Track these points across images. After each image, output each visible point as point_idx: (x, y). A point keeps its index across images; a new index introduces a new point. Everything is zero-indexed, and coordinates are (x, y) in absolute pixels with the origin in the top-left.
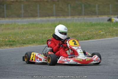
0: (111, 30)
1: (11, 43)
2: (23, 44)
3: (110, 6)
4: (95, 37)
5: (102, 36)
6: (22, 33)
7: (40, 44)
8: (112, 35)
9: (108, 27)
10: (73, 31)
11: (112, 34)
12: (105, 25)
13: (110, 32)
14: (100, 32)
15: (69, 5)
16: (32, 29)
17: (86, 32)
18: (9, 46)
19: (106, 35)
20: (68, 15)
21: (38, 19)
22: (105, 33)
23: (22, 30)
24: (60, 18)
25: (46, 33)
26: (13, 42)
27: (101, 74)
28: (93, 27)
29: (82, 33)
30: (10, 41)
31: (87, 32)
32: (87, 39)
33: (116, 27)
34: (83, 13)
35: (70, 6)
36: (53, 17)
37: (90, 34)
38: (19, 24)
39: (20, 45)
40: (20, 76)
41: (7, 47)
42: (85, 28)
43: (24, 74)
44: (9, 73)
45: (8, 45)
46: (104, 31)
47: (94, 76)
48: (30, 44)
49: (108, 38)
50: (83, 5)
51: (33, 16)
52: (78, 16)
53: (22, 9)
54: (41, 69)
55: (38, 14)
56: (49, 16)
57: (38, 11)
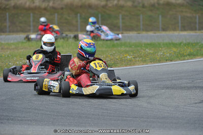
0: (143, 54)
3: (141, 17)
4: (118, 63)
5: (130, 63)
6: (8, 56)
8: (145, 62)
9: (139, 48)
11: (144, 59)
12: (133, 47)
13: (141, 57)
14: (125, 56)
15: (79, 15)
16: (22, 50)
19: (136, 61)
22: (134, 58)
23: (7, 51)
27: (128, 118)
28: (115, 49)
31: (107, 56)
33: (150, 49)
35: (80, 16)
37: (112, 59)
38: (3, 42)
40: (5, 121)
42: (104, 49)
43: (12, 117)
46: (132, 54)
47: (119, 122)
49: (139, 65)
50: (100, 15)
53: (7, 20)
54: (37, 111)
55: (32, 28)
57: (32, 24)
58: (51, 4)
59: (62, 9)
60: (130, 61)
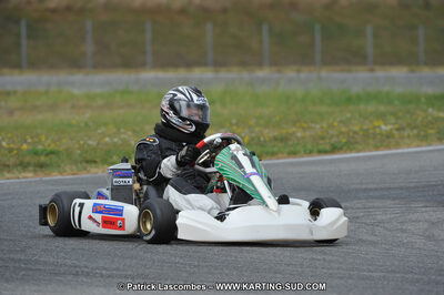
0: (420, 119)
1: (43, 159)
2: (87, 162)
3: (421, 32)
4: (356, 143)
5: (386, 140)
6: (86, 125)
8: (424, 138)
9: (411, 106)
10: (278, 118)
11: (422, 133)
12: (397, 102)
13: (415, 128)
14: (376, 124)
15: (265, 28)
16: (122, 111)
17: (325, 125)
18: (35, 171)
19: (402, 138)
21: (149, 75)
22: (398, 130)
23: (84, 113)
24: (230, 71)
26: (47, 155)
27: (374, 274)
28: (351, 107)
29: (309, 128)
30: (36, 153)
31: (330, 126)
32: (328, 148)
33: (439, 110)
34: (318, 56)
35: (270, 30)
36: (203, 69)
37: (342, 133)
38: (76, 92)
39: (74, 167)
41: (27, 174)
42: (324, 109)
43: (86, 270)
44: (29, 266)
45: (28, 164)
46: (393, 120)
47: (350, 281)
49: (409, 146)
50: (317, 27)
51: (130, 63)
52: (297, 68)
53: (89, 39)
55: (149, 58)
56: (189, 65)
59: (225, 11)
60: (388, 137)
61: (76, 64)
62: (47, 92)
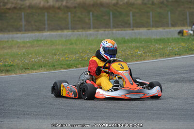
0: (152, 49)
1: (8, 68)
2: (25, 69)
3: (151, 14)
4: (129, 59)
5: (140, 58)
6: (24, 54)
7: (50, 70)
8: (154, 56)
9: (149, 44)
11: (154, 54)
12: (143, 42)
13: (151, 52)
14: (136, 51)
15: (91, 13)
16: (37, 48)
18: (5, 73)
19: (146, 56)
20: (89, 28)
21: (47, 34)
22: (144, 53)
23: (23, 49)
24: (78, 31)
25: (58, 53)
26: (10, 66)
27: (139, 111)
28: (126, 45)
30: (5, 66)
33: (159, 45)
34: (112, 24)
35: (93, 14)
36: (68, 31)
37: (123, 55)
38: (19, 41)
39: (21, 71)
40: (22, 116)
41: (2, 74)
43: (28, 112)
44: (6, 111)
45: (3, 70)
46: (142, 49)
47: (130, 114)
48: (35, 69)
49: (149, 60)
50: (111, 13)
51: (39, 29)
52: (104, 29)
53: (23, 20)
54: (51, 106)
55: (46, 26)
56: (62, 29)
57: (46, 22)
58: (64, 3)
59: (75, 7)
60: (141, 56)
61: (18, 29)
62: (8, 41)
